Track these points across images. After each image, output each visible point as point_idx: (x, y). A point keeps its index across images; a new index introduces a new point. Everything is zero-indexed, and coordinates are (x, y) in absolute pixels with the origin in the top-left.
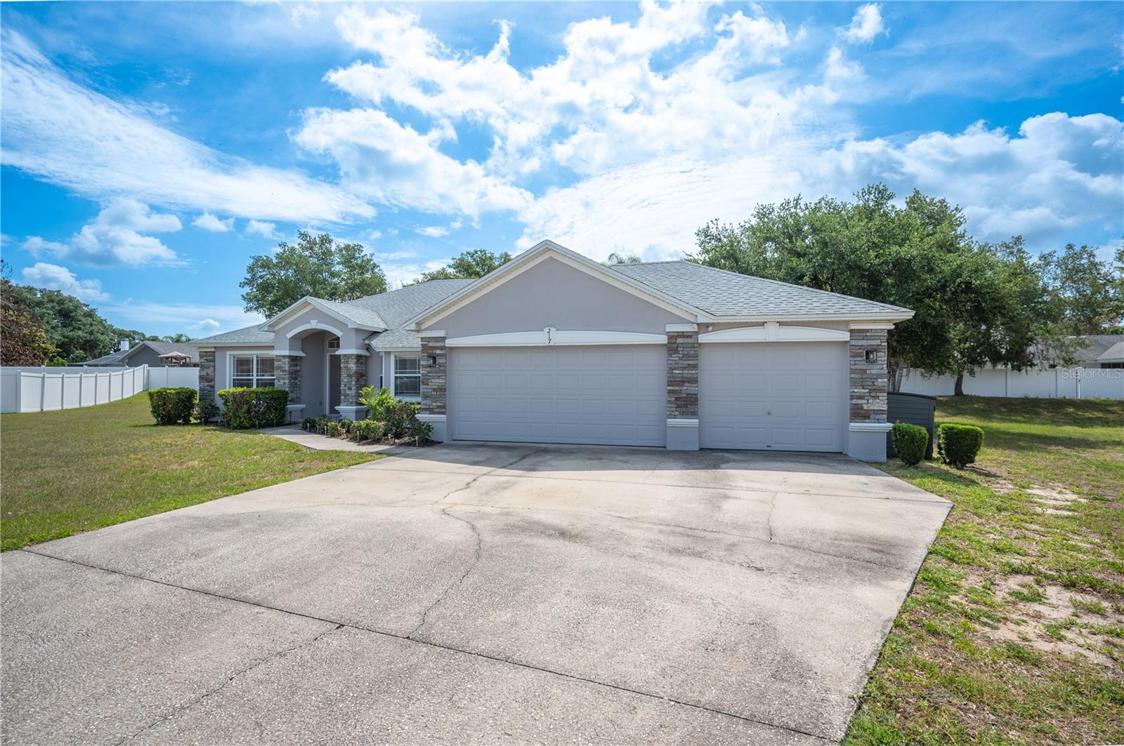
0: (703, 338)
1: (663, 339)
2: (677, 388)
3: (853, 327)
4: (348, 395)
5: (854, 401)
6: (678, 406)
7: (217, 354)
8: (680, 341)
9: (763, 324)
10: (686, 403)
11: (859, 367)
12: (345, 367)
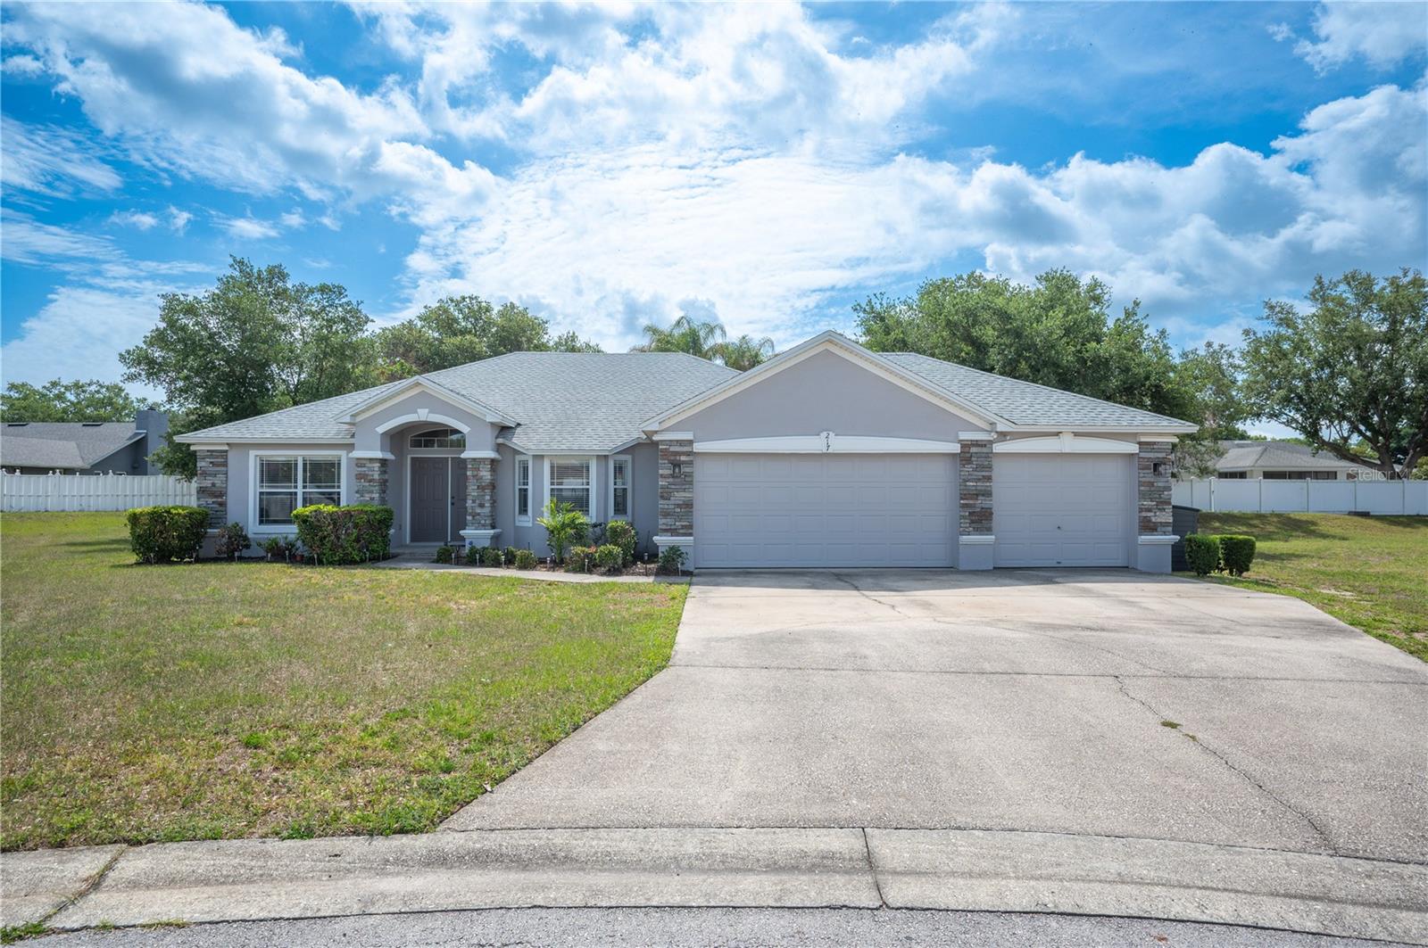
0: (999, 448)
1: (955, 448)
2: (971, 502)
3: (1143, 440)
5: (1144, 514)
6: (972, 522)
7: (230, 455)
8: (973, 450)
9: (1057, 434)
10: (981, 519)
11: (1147, 480)
12: (473, 476)
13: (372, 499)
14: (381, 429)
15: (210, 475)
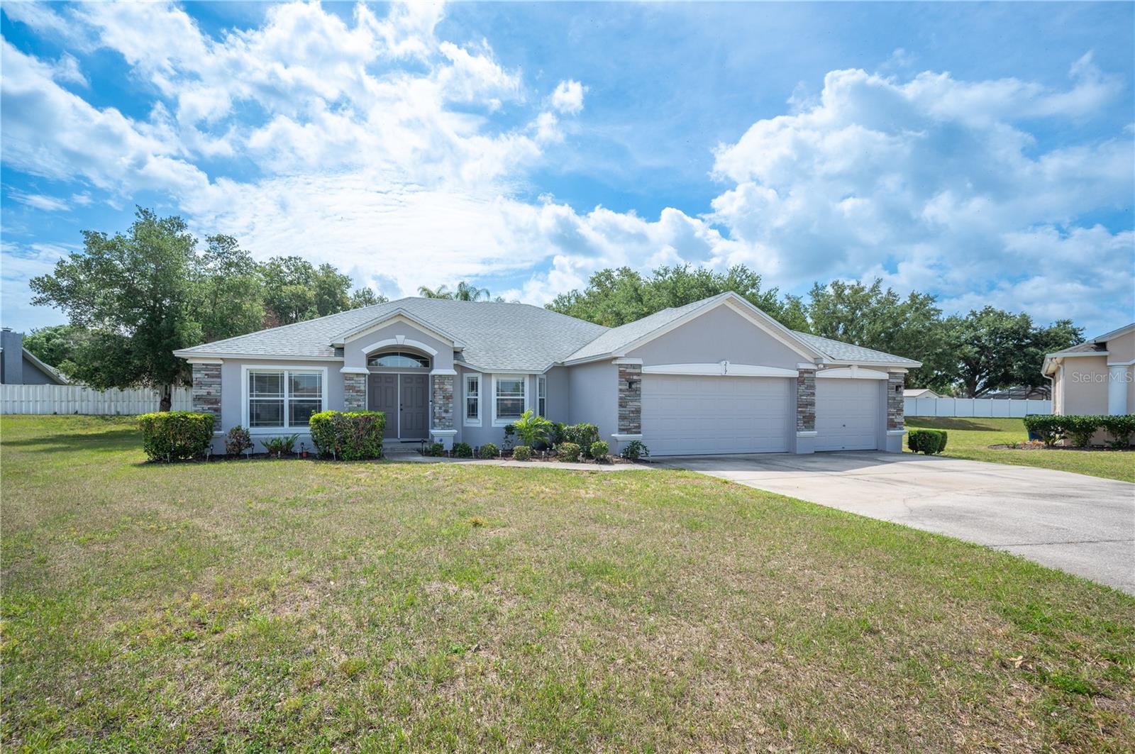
0: (819, 374)
1: (796, 374)
2: (804, 409)
3: (892, 371)
4: (444, 418)
5: (891, 417)
6: (805, 422)
7: (223, 368)
8: (806, 375)
9: (849, 366)
10: (809, 421)
11: (893, 396)
13: (361, 406)
14: (366, 350)
15: (206, 385)
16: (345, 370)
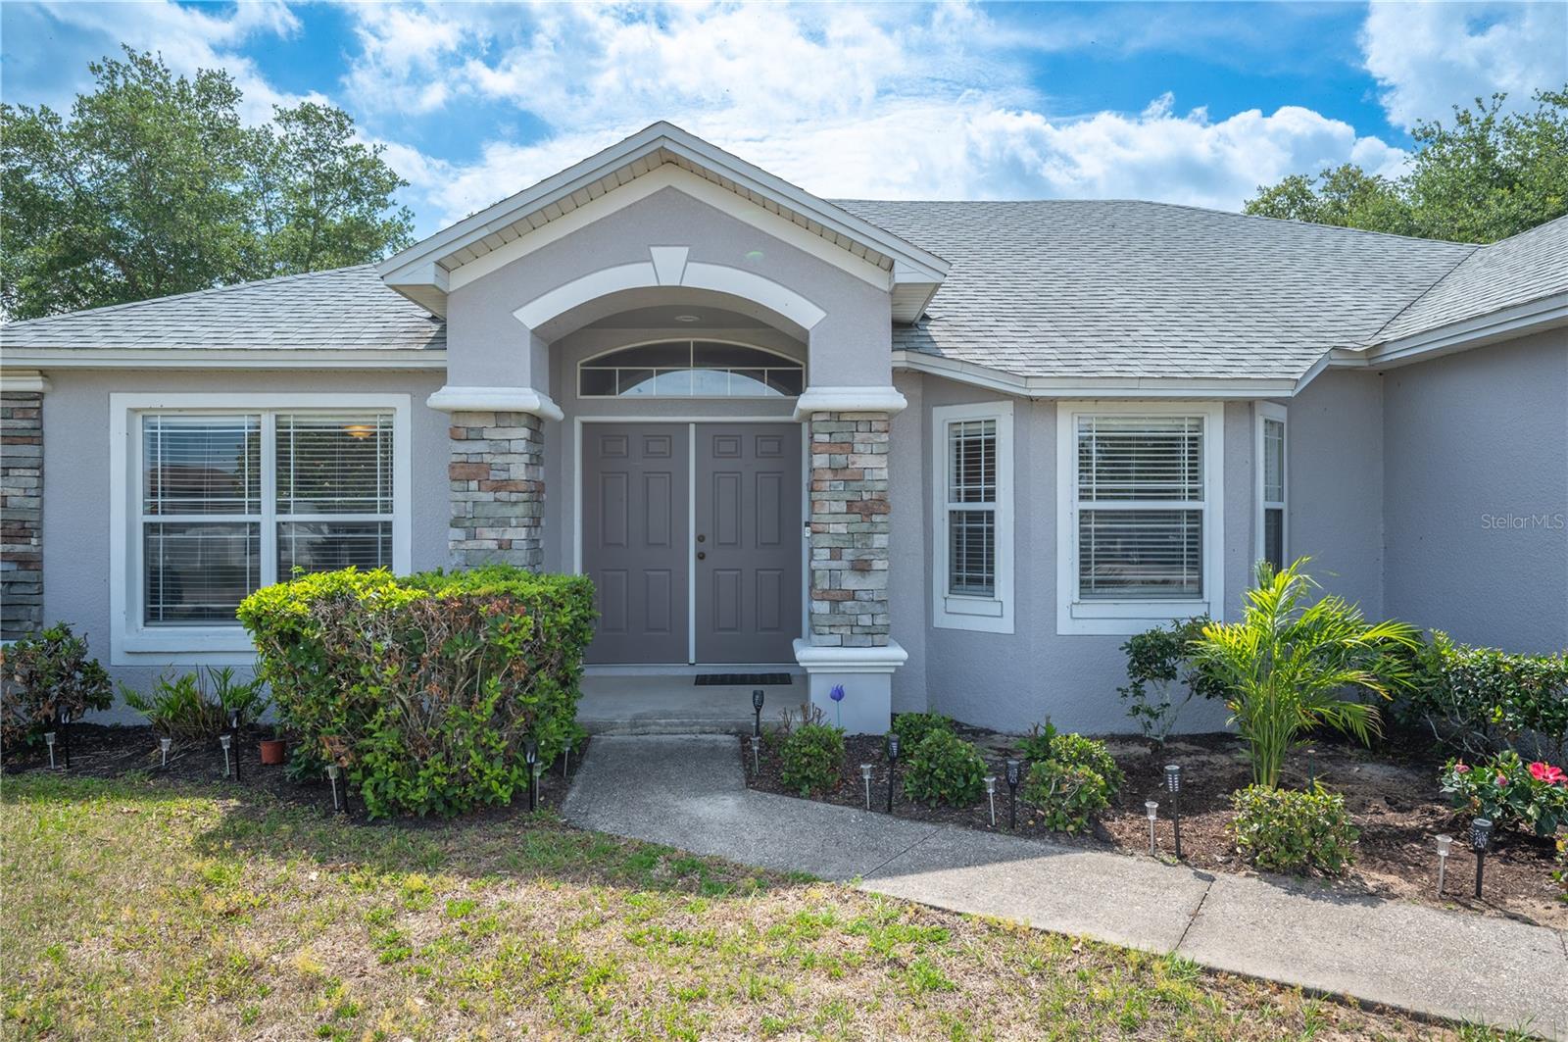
4: (852, 595)
7: (52, 407)
12: (835, 470)
13: (505, 546)
14: (535, 314)
16: (449, 396)
